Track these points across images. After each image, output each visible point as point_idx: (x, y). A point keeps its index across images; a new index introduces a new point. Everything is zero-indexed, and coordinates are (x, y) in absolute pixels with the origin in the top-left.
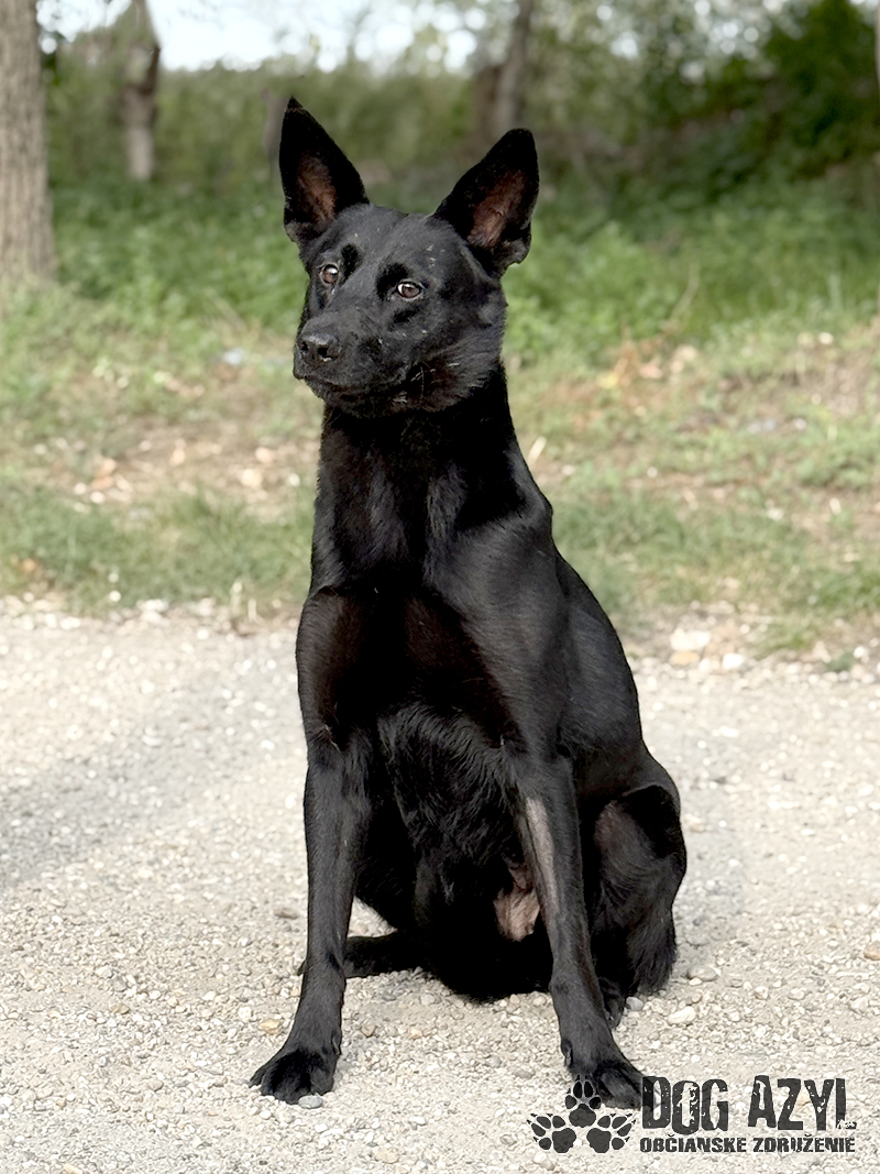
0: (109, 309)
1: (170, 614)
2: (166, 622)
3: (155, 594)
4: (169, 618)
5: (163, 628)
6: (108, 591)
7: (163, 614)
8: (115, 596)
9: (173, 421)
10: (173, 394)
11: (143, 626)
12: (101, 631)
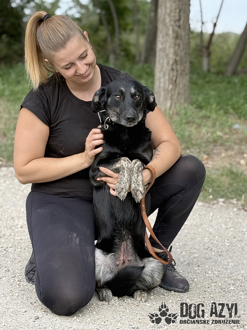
0: (203, 112)
1: (226, 202)
2: (225, 205)
3: (222, 197)
4: (225, 204)
5: (224, 207)
6: (209, 195)
7: (224, 202)
8: (211, 197)
9: (222, 145)
10: (222, 137)
11: (219, 206)
12: (208, 207)
